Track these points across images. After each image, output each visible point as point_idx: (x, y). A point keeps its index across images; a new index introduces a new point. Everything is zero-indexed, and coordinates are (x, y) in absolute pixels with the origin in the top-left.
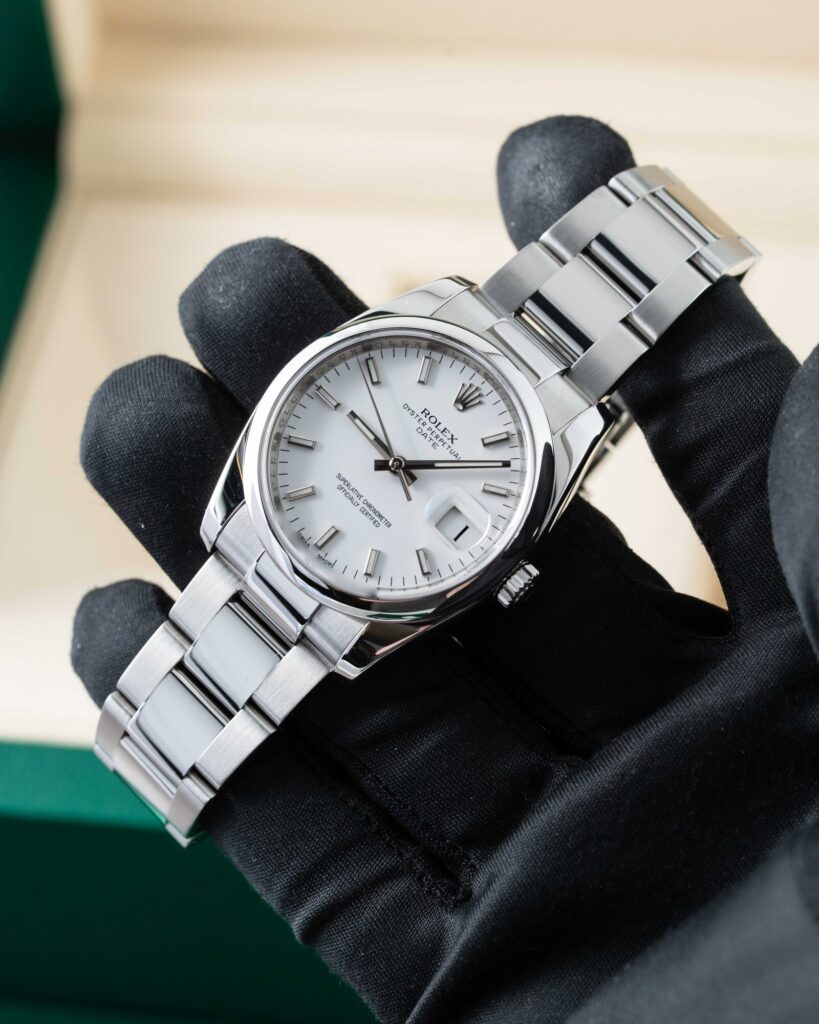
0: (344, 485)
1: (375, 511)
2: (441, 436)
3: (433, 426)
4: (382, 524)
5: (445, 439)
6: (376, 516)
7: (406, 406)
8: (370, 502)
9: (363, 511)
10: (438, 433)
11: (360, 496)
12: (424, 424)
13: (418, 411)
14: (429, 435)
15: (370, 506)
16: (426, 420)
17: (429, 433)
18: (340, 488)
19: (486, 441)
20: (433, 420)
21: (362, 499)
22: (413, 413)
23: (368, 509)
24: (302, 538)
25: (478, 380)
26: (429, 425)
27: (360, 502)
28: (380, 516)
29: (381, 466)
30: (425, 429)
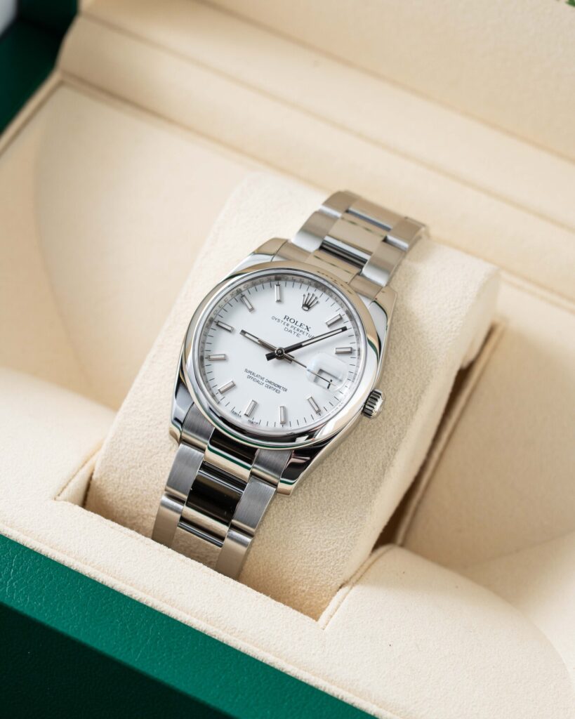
0: (251, 375)
1: (275, 384)
2: (300, 329)
3: (294, 324)
4: (281, 391)
5: (303, 330)
6: (277, 388)
7: (274, 318)
8: (270, 380)
9: (267, 386)
10: (298, 327)
11: (263, 379)
12: (288, 325)
13: (282, 318)
14: (293, 331)
15: (270, 382)
16: (288, 322)
17: (292, 329)
18: (249, 377)
19: (329, 324)
20: (292, 321)
21: (265, 380)
22: (279, 320)
23: (270, 385)
24: (236, 413)
25: (312, 290)
26: (291, 324)
27: (264, 382)
28: (279, 386)
29: (269, 357)
30: (289, 328)
